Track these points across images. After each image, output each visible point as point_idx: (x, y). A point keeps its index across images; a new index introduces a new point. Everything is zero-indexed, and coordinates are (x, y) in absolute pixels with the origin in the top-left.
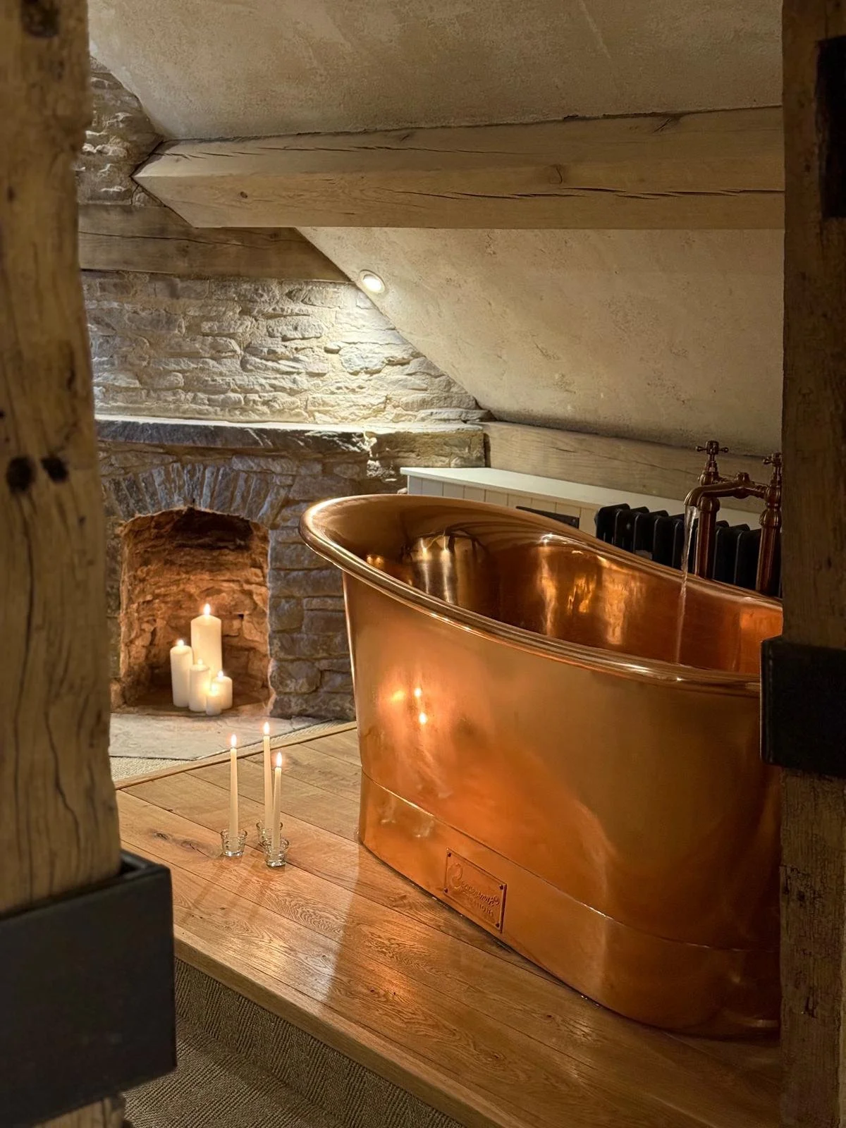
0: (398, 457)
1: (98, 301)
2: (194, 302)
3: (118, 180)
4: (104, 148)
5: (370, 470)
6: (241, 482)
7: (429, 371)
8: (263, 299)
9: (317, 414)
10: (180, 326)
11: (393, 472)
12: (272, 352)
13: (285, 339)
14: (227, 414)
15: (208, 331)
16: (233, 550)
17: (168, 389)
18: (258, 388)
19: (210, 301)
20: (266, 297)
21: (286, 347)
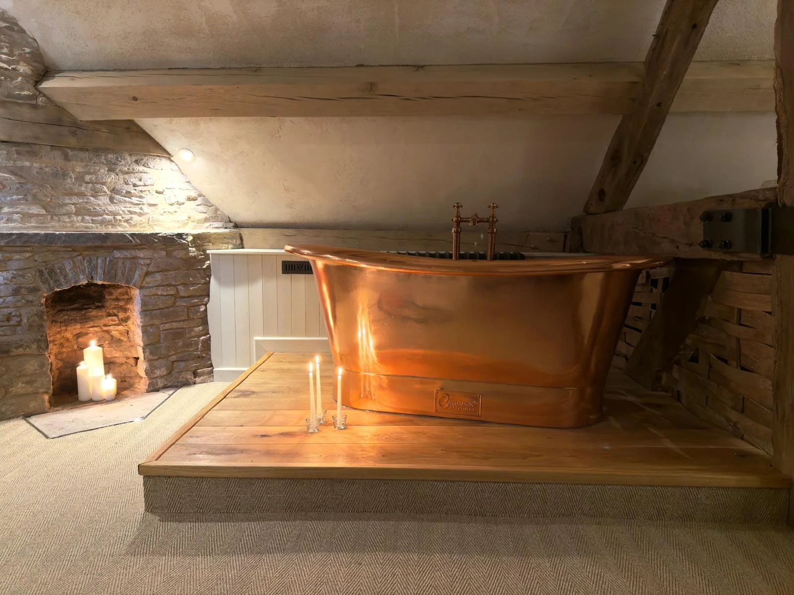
0: (204, 245)
1: (15, 161)
2: (79, 163)
3: (27, 88)
4: (16, 67)
5: (191, 253)
6: (120, 264)
7: (207, 204)
8: (121, 163)
9: (154, 226)
10: (71, 177)
11: (202, 253)
12: (128, 192)
13: (135, 185)
14: (104, 228)
15: (89, 181)
16: (94, 309)
17: (64, 215)
18: (121, 212)
19: (89, 164)
20: (123, 162)
21: (136, 190)
